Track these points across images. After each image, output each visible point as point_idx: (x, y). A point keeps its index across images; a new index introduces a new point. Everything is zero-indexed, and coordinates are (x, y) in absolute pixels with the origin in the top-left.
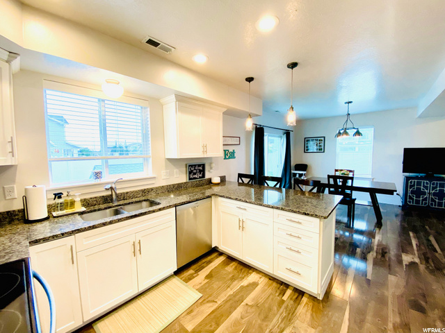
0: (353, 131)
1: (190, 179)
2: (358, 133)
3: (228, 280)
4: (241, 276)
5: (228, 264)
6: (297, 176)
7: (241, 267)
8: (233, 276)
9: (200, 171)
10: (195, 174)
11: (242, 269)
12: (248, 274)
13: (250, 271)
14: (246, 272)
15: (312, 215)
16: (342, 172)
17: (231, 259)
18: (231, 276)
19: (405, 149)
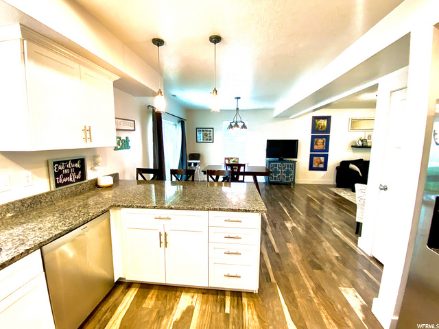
0: (240, 124)
1: (57, 185)
2: (244, 126)
3: (153, 323)
4: (168, 307)
5: (145, 297)
6: (193, 165)
7: (165, 293)
8: (158, 312)
9: (77, 170)
10: (67, 175)
11: (166, 296)
12: (177, 298)
13: (178, 294)
14: (173, 296)
15: (253, 211)
16: (233, 160)
17: (146, 287)
18: (154, 315)
19: (268, 141)
